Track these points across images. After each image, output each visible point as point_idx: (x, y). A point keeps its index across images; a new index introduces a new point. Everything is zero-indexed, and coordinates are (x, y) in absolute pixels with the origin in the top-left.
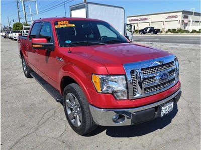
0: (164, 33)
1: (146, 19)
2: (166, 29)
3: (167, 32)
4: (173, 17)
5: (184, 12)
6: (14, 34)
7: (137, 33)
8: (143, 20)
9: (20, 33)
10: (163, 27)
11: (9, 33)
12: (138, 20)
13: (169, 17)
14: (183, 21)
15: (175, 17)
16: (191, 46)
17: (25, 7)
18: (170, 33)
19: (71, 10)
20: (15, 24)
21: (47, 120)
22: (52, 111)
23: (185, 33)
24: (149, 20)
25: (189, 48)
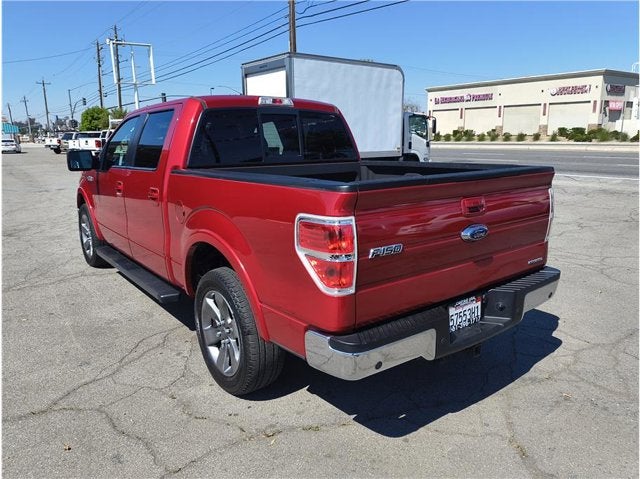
0: (544, 140)
1: (488, 97)
2: (553, 129)
3: (553, 138)
4: (575, 90)
5: (608, 75)
6: (82, 141)
7: (458, 140)
8: (477, 98)
9: (100, 139)
10: (543, 121)
11: (68, 137)
12: (461, 100)
13: (562, 91)
14: (607, 103)
15: (582, 90)
16: (614, 182)
17: (118, 62)
18: (563, 141)
19: (246, 76)
20: (87, 113)
21: (142, 355)
22: (158, 336)
23: (615, 142)
24: (497, 101)
25: (605, 186)
